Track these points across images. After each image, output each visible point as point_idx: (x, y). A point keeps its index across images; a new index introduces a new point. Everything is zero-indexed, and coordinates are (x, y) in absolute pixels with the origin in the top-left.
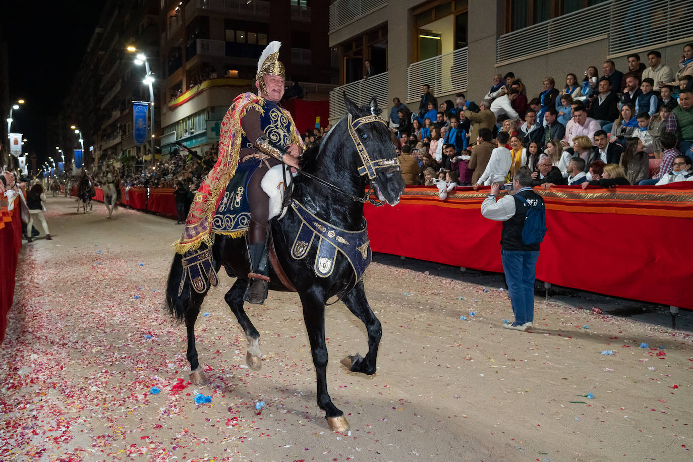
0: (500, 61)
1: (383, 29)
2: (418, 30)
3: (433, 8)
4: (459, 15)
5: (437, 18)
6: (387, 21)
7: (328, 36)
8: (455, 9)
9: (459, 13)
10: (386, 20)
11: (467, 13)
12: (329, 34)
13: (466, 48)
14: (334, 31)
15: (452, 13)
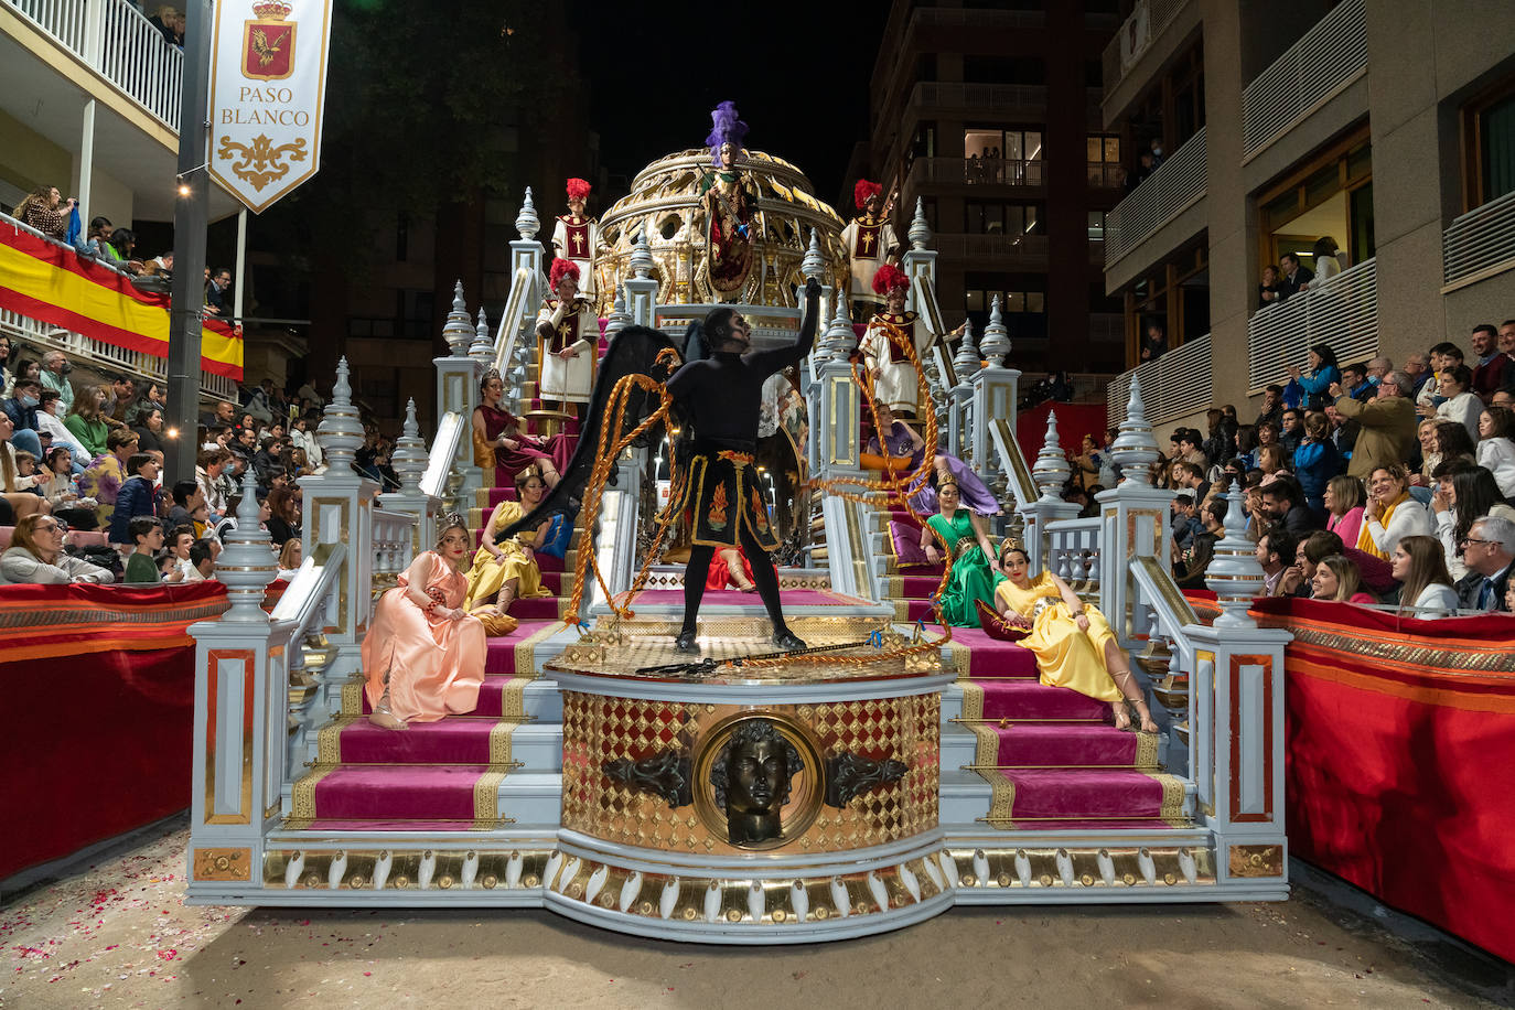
0: (1455, 278)
1: (1200, 243)
2: (1271, 236)
3: (1299, 185)
4: (1360, 189)
5: (1309, 207)
6: (1206, 229)
7: (1104, 274)
8: (1348, 178)
9: (1359, 184)
10: (1206, 225)
11: (1370, 184)
12: (1104, 270)
13: (1374, 259)
14: (1113, 262)
15: (1340, 189)
